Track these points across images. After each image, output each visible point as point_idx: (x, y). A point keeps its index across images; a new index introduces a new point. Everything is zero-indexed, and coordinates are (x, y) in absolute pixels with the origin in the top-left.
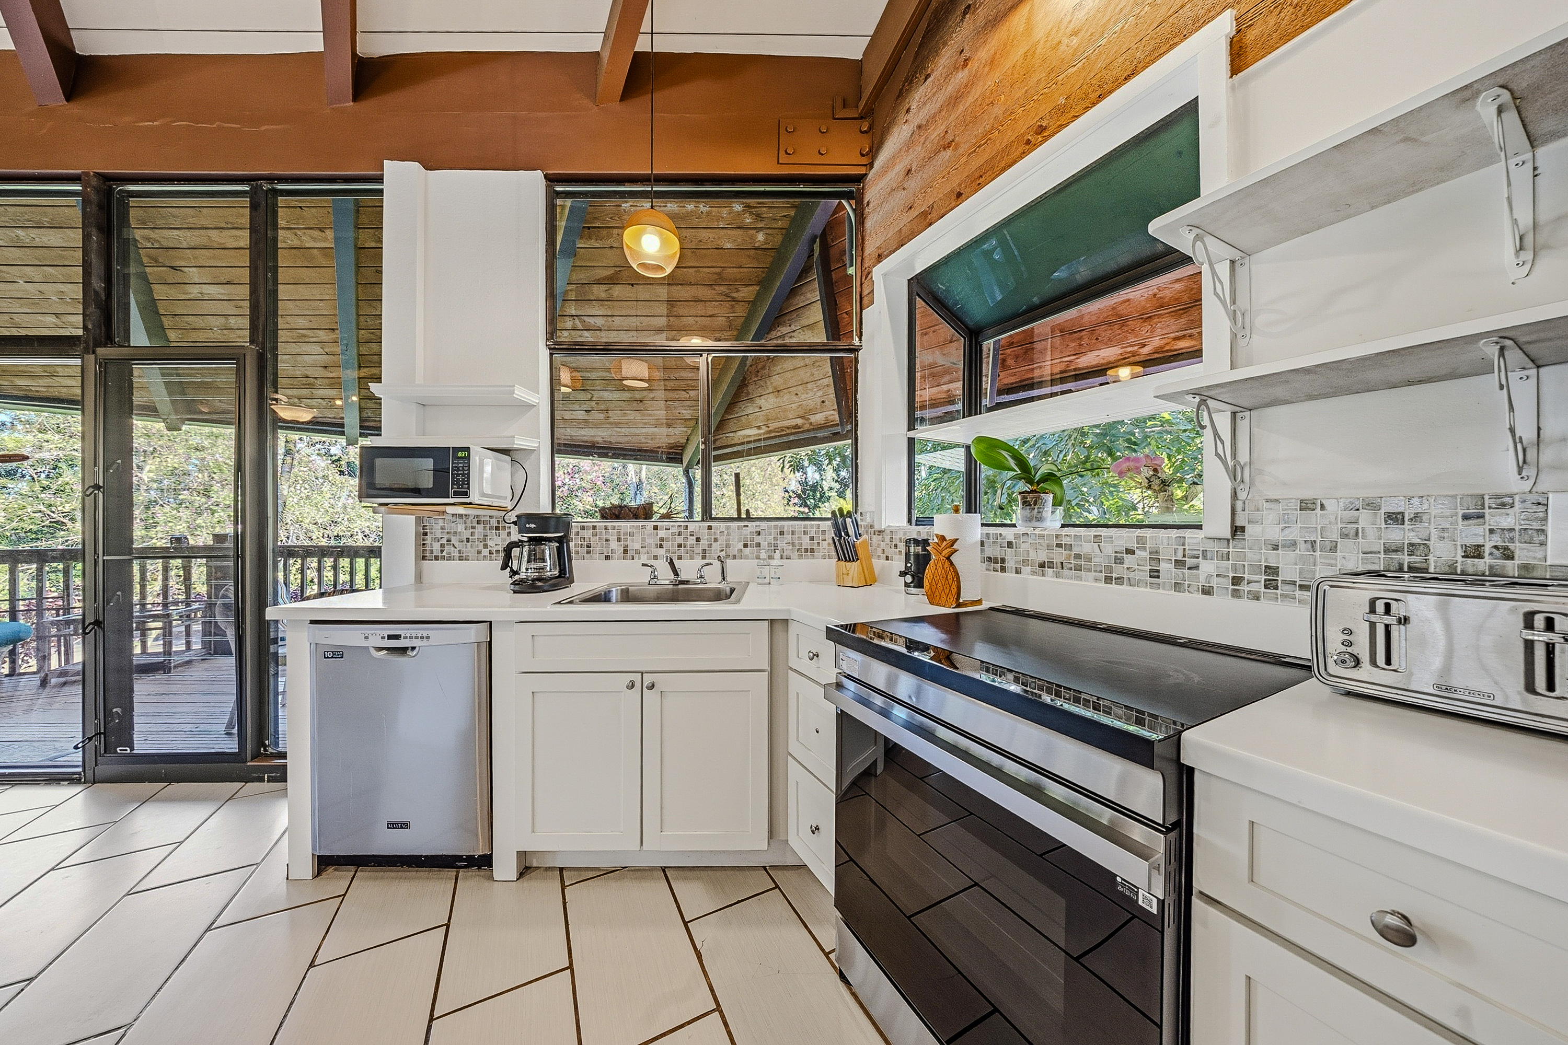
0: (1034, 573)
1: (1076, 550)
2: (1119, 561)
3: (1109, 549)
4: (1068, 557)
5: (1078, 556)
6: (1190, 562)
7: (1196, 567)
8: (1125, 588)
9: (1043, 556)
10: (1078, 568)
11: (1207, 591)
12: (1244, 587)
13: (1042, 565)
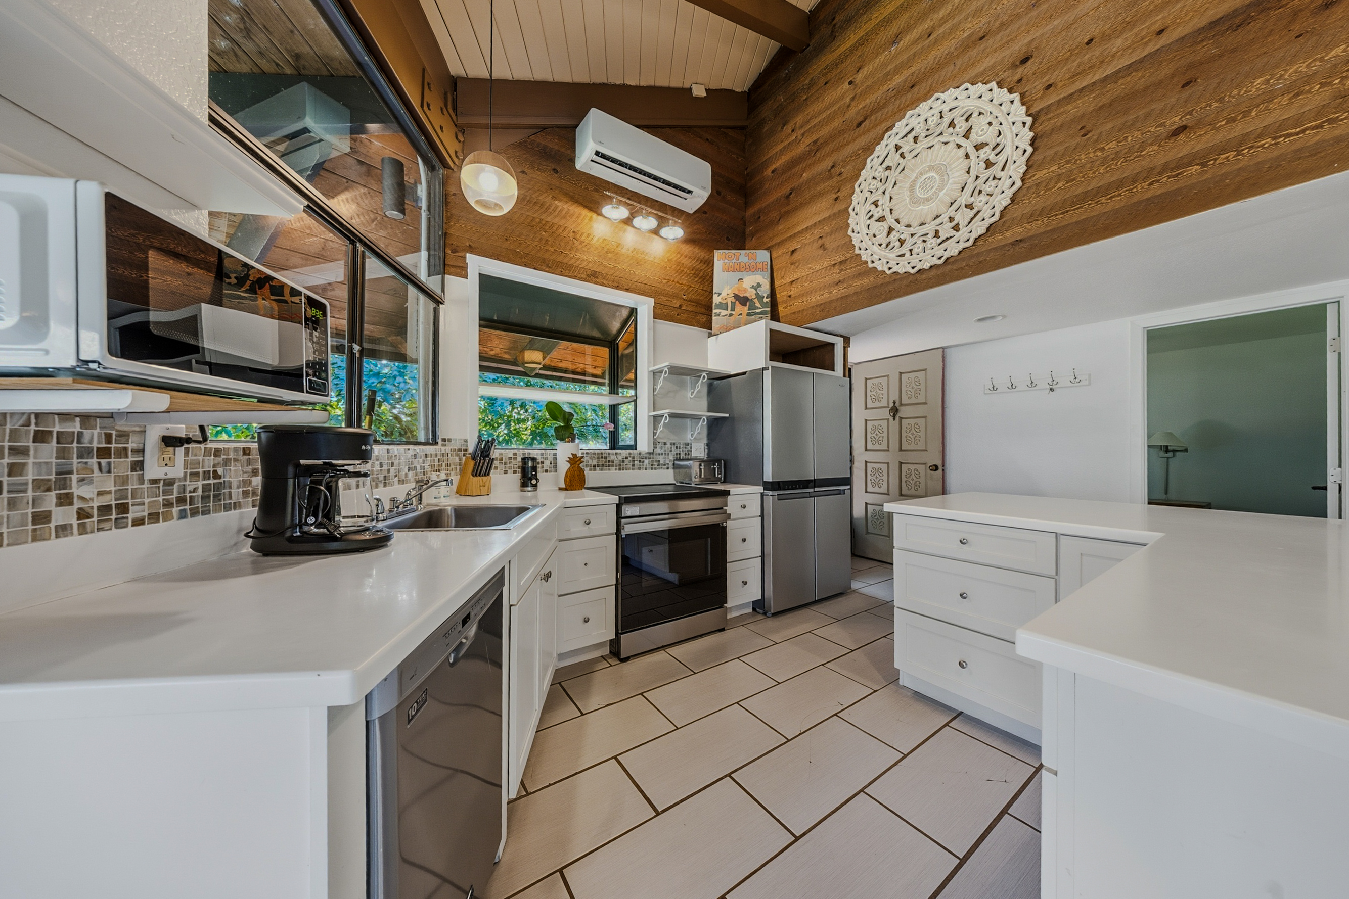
0: (590, 470)
1: (608, 459)
2: (623, 462)
3: (620, 458)
4: (606, 462)
5: (609, 461)
6: (642, 460)
7: (643, 462)
8: (625, 471)
9: (595, 462)
10: (609, 466)
11: (646, 469)
12: (654, 467)
13: (594, 466)
